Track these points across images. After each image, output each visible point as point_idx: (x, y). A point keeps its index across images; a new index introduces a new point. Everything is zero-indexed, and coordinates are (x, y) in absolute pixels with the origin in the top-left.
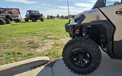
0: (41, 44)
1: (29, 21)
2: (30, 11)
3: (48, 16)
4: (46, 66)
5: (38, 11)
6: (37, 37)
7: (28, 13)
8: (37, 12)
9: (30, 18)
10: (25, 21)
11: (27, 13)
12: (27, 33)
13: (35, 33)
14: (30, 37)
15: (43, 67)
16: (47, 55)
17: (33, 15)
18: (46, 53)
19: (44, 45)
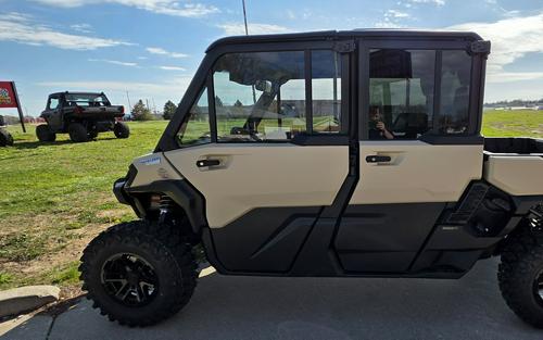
0: (52, 246)
1: (60, 137)
2: (62, 97)
3: (169, 104)
4: (39, 314)
5: (102, 95)
6: (53, 216)
7: (55, 103)
8: (100, 99)
9: (62, 127)
10: (37, 140)
11: (49, 102)
12: (14, 203)
13: (50, 203)
14: (19, 218)
15: (24, 318)
16: (55, 282)
17: (75, 114)
18: (57, 276)
19: (63, 247)
